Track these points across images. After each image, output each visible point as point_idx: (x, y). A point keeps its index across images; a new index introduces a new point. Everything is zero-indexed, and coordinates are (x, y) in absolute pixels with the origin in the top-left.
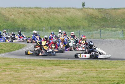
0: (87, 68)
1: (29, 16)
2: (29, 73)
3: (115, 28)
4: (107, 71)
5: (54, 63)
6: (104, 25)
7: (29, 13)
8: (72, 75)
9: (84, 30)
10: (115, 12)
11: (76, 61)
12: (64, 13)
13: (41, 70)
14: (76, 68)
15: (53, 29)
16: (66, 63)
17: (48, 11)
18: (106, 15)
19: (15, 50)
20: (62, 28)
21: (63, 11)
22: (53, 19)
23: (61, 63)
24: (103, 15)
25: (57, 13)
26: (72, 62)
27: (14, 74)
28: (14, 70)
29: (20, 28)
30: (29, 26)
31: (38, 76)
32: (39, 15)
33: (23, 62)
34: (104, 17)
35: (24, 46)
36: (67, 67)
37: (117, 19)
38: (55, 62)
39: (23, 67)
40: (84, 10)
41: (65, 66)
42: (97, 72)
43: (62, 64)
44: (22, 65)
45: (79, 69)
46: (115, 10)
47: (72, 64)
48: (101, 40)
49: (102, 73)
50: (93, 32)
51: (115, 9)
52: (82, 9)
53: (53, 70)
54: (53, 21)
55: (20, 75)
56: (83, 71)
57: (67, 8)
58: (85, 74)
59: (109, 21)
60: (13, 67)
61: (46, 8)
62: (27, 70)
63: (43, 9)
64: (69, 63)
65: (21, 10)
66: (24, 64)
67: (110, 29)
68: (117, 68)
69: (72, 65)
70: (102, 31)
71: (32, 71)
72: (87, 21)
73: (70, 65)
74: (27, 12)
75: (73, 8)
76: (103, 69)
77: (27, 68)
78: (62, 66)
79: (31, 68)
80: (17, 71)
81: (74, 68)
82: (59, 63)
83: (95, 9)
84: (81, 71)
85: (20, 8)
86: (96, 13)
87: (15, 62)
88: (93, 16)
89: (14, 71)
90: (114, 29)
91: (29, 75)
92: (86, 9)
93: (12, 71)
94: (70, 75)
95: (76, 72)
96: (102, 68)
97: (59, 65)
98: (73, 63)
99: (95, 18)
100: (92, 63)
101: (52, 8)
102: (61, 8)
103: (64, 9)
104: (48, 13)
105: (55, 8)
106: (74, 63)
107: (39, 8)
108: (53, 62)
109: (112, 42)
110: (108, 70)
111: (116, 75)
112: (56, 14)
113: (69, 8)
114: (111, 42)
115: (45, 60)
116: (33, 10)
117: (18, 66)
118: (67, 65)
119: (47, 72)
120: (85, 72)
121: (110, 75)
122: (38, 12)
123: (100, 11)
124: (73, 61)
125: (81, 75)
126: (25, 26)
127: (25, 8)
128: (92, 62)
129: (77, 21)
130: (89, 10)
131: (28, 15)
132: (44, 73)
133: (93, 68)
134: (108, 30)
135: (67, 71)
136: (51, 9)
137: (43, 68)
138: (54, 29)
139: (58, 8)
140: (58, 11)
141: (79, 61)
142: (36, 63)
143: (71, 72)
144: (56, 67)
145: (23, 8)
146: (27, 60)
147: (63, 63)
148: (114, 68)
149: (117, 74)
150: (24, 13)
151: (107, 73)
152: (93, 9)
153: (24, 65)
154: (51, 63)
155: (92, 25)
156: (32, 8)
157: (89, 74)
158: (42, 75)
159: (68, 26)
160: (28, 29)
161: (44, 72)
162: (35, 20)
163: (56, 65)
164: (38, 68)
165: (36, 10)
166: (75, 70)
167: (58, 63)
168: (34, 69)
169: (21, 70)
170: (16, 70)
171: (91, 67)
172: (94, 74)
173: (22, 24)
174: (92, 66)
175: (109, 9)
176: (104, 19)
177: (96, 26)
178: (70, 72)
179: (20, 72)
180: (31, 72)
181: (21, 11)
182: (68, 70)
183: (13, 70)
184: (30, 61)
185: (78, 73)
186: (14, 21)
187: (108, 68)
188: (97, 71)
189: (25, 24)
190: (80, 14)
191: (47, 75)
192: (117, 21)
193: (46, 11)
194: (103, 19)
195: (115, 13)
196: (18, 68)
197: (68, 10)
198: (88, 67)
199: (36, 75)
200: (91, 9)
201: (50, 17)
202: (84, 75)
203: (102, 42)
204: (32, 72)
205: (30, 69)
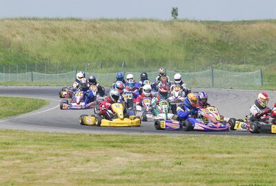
0: (183, 153)
1: (55, 37)
2: (56, 163)
3: (243, 63)
4: (227, 160)
5: (109, 142)
6: (220, 57)
7: (54, 31)
8: (149, 167)
9: (175, 68)
10: (245, 29)
11: (158, 137)
12: (131, 30)
13: (81, 156)
14: (159, 153)
15: (107, 65)
16: (137, 142)
17: (98, 26)
18: (224, 35)
19: (24, 113)
20: (127, 63)
21: (130, 26)
22: (106, 45)
23: (126, 142)
24: (218, 35)
25: (117, 30)
26: (150, 139)
27: (21, 166)
28: (21, 156)
29: (34, 64)
30: (55, 61)
31: (75, 169)
32: (76, 34)
33: (42, 140)
34: (220, 41)
35: (42, 104)
36: (138, 149)
37: (248, 45)
38: (112, 140)
39: (41, 150)
40: (176, 23)
41: (134, 149)
42: (205, 161)
43: (127, 144)
44: (38, 146)
45: (165, 156)
46: (245, 25)
47: (151, 144)
48: (214, 90)
49: (215, 163)
50: (197, 73)
51: (244, 22)
52: (171, 23)
53: (108, 157)
54: (108, 47)
55: (35, 168)
56: (175, 160)
57: (138, 20)
58: (177, 166)
59: (232, 49)
60: (20, 151)
61: (91, 20)
62: (51, 156)
63: (85, 23)
64: (142, 142)
65: (36, 24)
66: (42, 143)
67: (234, 66)
68: (248, 153)
69: (151, 146)
70: (216, 71)
71: (61, 158)
72: (182, 50)
73: (145, 147)
74: (51, 28)
75: (152, 20)
76: (218, 156)
77: (50, 152)
78: (127, 149)
79: (59, 151)
80: (28, 159)
81: (154, 152)
82: (122, 142)
83: (201, 22)
84: (169, 160)
85: (34, 19)
86: (203, 31)
87: (23, 138)
88: (197, 39)
89: (21, 159)
90: (242, 66)
91: (53, 168)
92: (181, 23)
93: (18, 158)
94: (147, 167)
95: (157, 162)
96: (217, 152)
97: (122, 147)
98: (151, 142)
99: (200, 41)
100: (195, 142)
101: (106, 20)
102: (126, 20)
103: (131, 23)
104: (96, 31)
105: (112, 20)
106: (155, 142)
107: (77, 20)
108: (108, 140)
109: (237, 96)
110: (229, 158)
111: (246, 168)
112: (114, 34)
113: (144, 20)
114: (235, 96)
115: (91, 135)
116: (63, 25)
117: (31, 149)
118: (139, 145)
119: (95, 161)
120: (179, 161)
121: (233, 169)
122: (75, 29)
123: (211, 26)
124: (152, 137)
125: (169, 168)
126: (46, 60)
127: (45, 19)
128: (193, 139)
129: (161, 48)
130: (187, 24)
131: (52, 35)
132: (89, 164)
133: (196, 152)
134: (229, 69)
135: (138, 160)
136: (102, 23)
137: (85, 153)
138: (108, 67)
139: (118, 20)
140: (118, 25)
141: (164, 136)
142: (71, 141)
143: (148, 162)
144: (115, 150)
145: (41, 20)
146: (49, 135)
147: (130, 142)
148: (241, 153)
149: (248, 166)
150: (44, 32)
151: (227, 164)
152: (196, 21)
153: (45, 146)
154: (103, 142)
155: (193, 58)
156: (62, 20)
157: (187, 167)
158: (83, 169)
159: (142, 60)
160: (52, 65)
161: (88, 161)
162: (68, 47)
163: (114, 146)
164: (75, 153)
165: (71, 24)
166: (155, 158)
167: (118, 142)
168: (64, 155)
169: (37, 156)
170: (26, 156)
171: (191, 150)
172: (199, 167)
173: (38, 55)
174: (194, 148)
175: (231, 23)
176: (221, 45)
177: (202, 60)
178: (145, 160)
179: (35, 161)
180: (60, 161)
181: (36, 27)
182: (141, 158)
183: (18, 156)
184: (57, 137)
185: (162, 164)
186: (20, 49)
187: (229, 153)
188: (204, 158)
189: (46, 55)
190: (167, 33)
191: (93, 168)
192: (248, 48)
193: (92, 26)
194: (217, 45)
195: (244, 31)
196: (30, 152)
197: (140, 23)
198: (186, 150)
199: (71, 167)
200: (192, 21)
201: (102, 39)
202: (176, 168)
203: (217, 95)
204: (62, 161)
205: (57, 155)
